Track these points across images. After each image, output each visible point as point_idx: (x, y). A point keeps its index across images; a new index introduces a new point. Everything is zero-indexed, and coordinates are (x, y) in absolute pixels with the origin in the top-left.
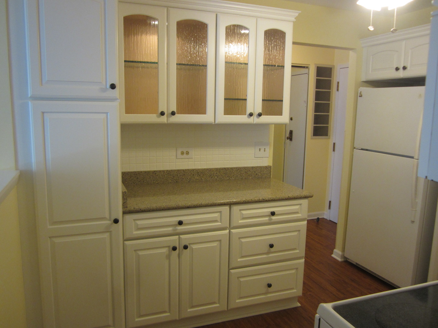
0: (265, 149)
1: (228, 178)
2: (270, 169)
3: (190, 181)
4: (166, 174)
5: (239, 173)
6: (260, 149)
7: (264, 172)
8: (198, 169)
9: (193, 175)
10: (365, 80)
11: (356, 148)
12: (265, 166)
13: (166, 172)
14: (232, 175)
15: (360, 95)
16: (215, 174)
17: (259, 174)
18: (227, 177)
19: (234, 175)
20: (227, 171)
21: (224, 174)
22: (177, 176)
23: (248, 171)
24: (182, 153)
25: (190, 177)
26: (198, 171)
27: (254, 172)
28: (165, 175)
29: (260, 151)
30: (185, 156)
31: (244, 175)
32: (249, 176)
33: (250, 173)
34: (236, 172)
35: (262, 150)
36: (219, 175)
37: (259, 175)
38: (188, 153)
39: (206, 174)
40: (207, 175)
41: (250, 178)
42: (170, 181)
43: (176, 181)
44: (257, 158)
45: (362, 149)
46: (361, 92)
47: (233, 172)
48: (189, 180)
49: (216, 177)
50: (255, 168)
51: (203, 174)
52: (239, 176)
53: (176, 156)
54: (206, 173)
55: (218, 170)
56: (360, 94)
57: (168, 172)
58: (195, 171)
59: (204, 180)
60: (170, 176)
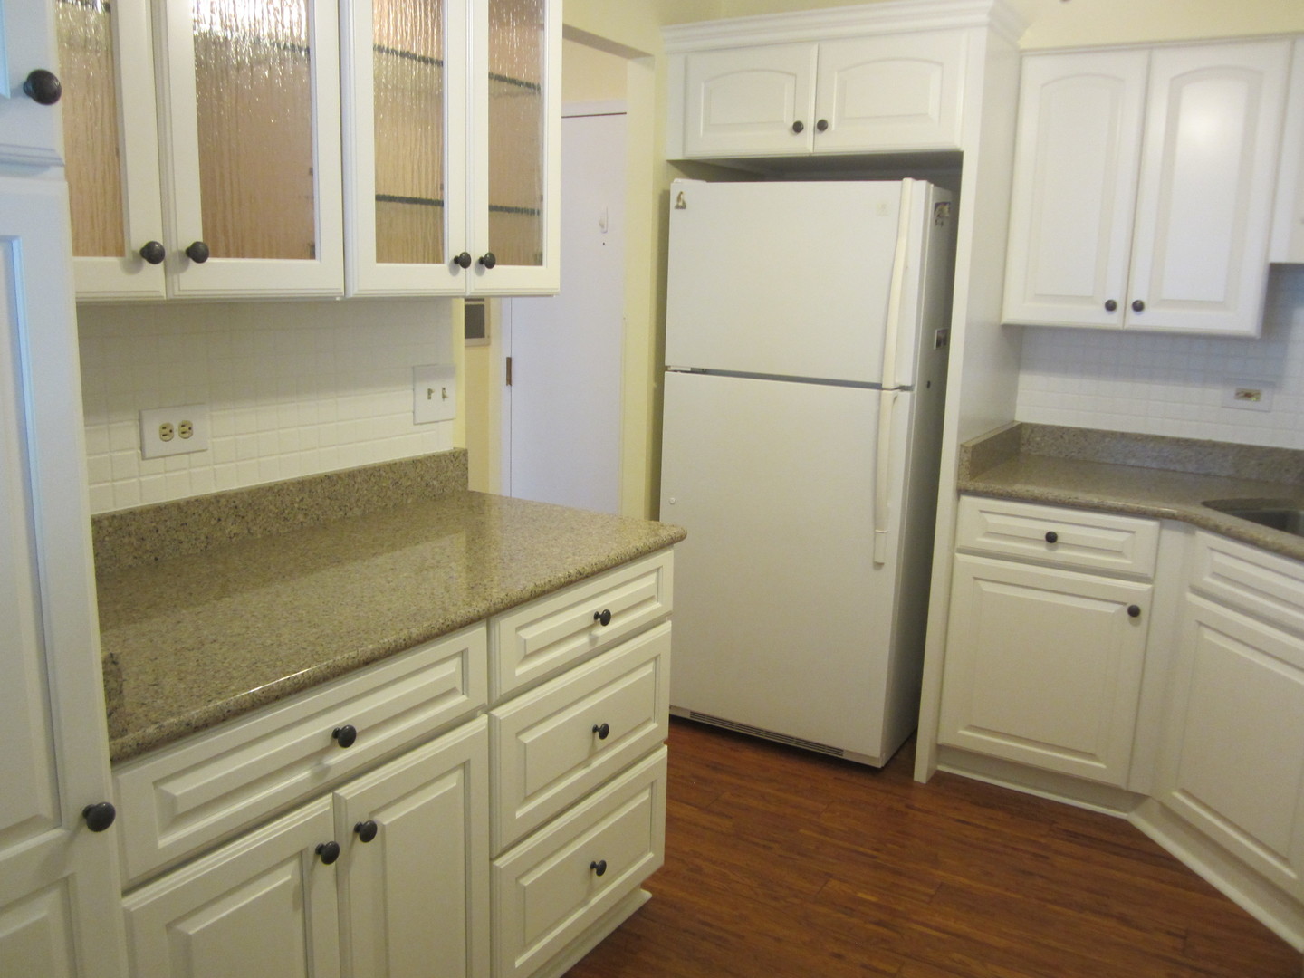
0: (444, 389)
1: (341, 513)
2: (463, 461)
3: (210, 547)
4: (109, 534)
5: (375, 488)
6: (430, 392)
7: (447, 472)
8: (238, 494)
9: (219, 520)
10: (679, 157)
11: (672, 368)
12: (450, 453)
13: (106, 523)
14: (353, 500)
15: (681, 204)
16: (296, 506)
17: (435, 483)
18: (336, 508)
19: (358, 500)
20: (337, 487)
21: (328, 501)
22: (156, 535)
23: (401, 478)
24: (166, 432)
25: (205, 530)
26: (237, 502)
27: (419, 479)
28: (104, 540)
29: (430, 398)
30: (177, 442)
31: (389, 493)
32: (407, 494)
33: (409, 483)
34: (365, 486)
35: (437, 395)
36: (312, 507)
37: (434, 487)
38: (186, 430)
39: (264, 510)
40: (270, 511)
41: (409, 501)
42: (130, 561)
43: (153, 558)
44: (421, 424)
45: (694, 371)
46: (681, 193)
47: (356, 486)
48: (203, 545)
49: (301, 517)
50: (420, 461)
51: (255, 511)
52: (375, 498)
53: (142, 448)
54: (266, 503)
55: (304, 485)
56: (679, 199)
57: (116, 523)
58: (223, 502)
59: (259, 536)
60: (126, 540)
